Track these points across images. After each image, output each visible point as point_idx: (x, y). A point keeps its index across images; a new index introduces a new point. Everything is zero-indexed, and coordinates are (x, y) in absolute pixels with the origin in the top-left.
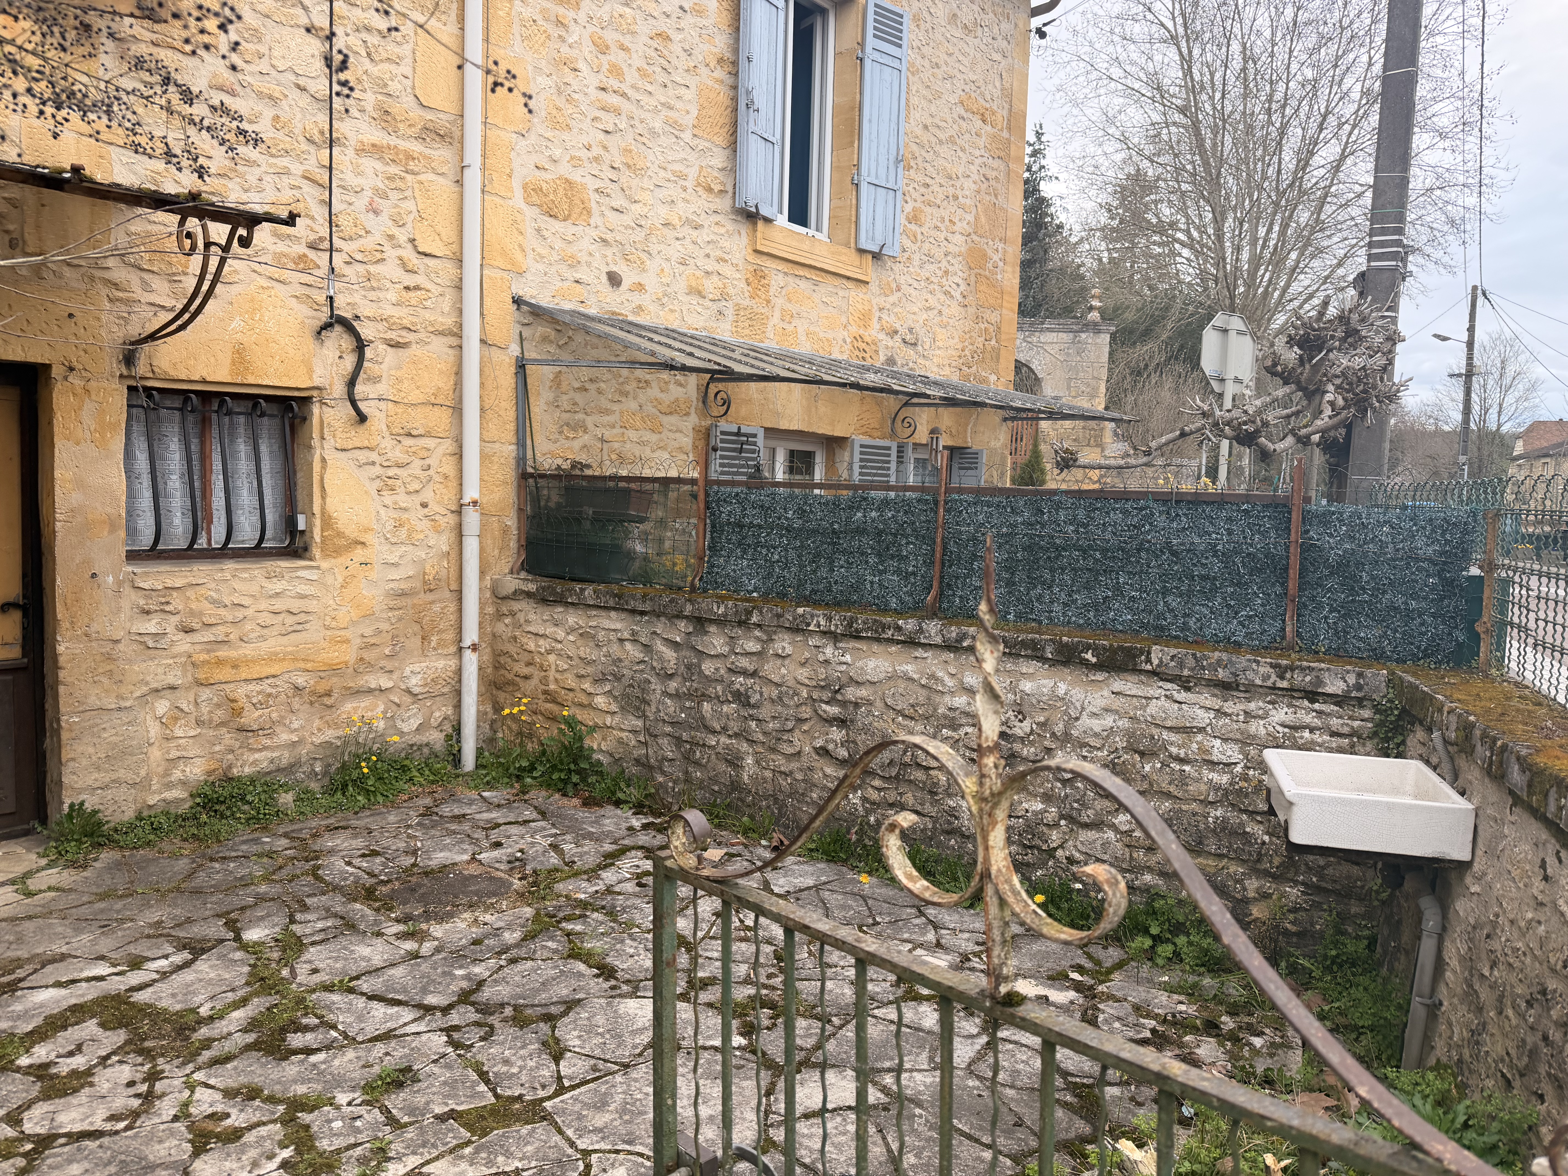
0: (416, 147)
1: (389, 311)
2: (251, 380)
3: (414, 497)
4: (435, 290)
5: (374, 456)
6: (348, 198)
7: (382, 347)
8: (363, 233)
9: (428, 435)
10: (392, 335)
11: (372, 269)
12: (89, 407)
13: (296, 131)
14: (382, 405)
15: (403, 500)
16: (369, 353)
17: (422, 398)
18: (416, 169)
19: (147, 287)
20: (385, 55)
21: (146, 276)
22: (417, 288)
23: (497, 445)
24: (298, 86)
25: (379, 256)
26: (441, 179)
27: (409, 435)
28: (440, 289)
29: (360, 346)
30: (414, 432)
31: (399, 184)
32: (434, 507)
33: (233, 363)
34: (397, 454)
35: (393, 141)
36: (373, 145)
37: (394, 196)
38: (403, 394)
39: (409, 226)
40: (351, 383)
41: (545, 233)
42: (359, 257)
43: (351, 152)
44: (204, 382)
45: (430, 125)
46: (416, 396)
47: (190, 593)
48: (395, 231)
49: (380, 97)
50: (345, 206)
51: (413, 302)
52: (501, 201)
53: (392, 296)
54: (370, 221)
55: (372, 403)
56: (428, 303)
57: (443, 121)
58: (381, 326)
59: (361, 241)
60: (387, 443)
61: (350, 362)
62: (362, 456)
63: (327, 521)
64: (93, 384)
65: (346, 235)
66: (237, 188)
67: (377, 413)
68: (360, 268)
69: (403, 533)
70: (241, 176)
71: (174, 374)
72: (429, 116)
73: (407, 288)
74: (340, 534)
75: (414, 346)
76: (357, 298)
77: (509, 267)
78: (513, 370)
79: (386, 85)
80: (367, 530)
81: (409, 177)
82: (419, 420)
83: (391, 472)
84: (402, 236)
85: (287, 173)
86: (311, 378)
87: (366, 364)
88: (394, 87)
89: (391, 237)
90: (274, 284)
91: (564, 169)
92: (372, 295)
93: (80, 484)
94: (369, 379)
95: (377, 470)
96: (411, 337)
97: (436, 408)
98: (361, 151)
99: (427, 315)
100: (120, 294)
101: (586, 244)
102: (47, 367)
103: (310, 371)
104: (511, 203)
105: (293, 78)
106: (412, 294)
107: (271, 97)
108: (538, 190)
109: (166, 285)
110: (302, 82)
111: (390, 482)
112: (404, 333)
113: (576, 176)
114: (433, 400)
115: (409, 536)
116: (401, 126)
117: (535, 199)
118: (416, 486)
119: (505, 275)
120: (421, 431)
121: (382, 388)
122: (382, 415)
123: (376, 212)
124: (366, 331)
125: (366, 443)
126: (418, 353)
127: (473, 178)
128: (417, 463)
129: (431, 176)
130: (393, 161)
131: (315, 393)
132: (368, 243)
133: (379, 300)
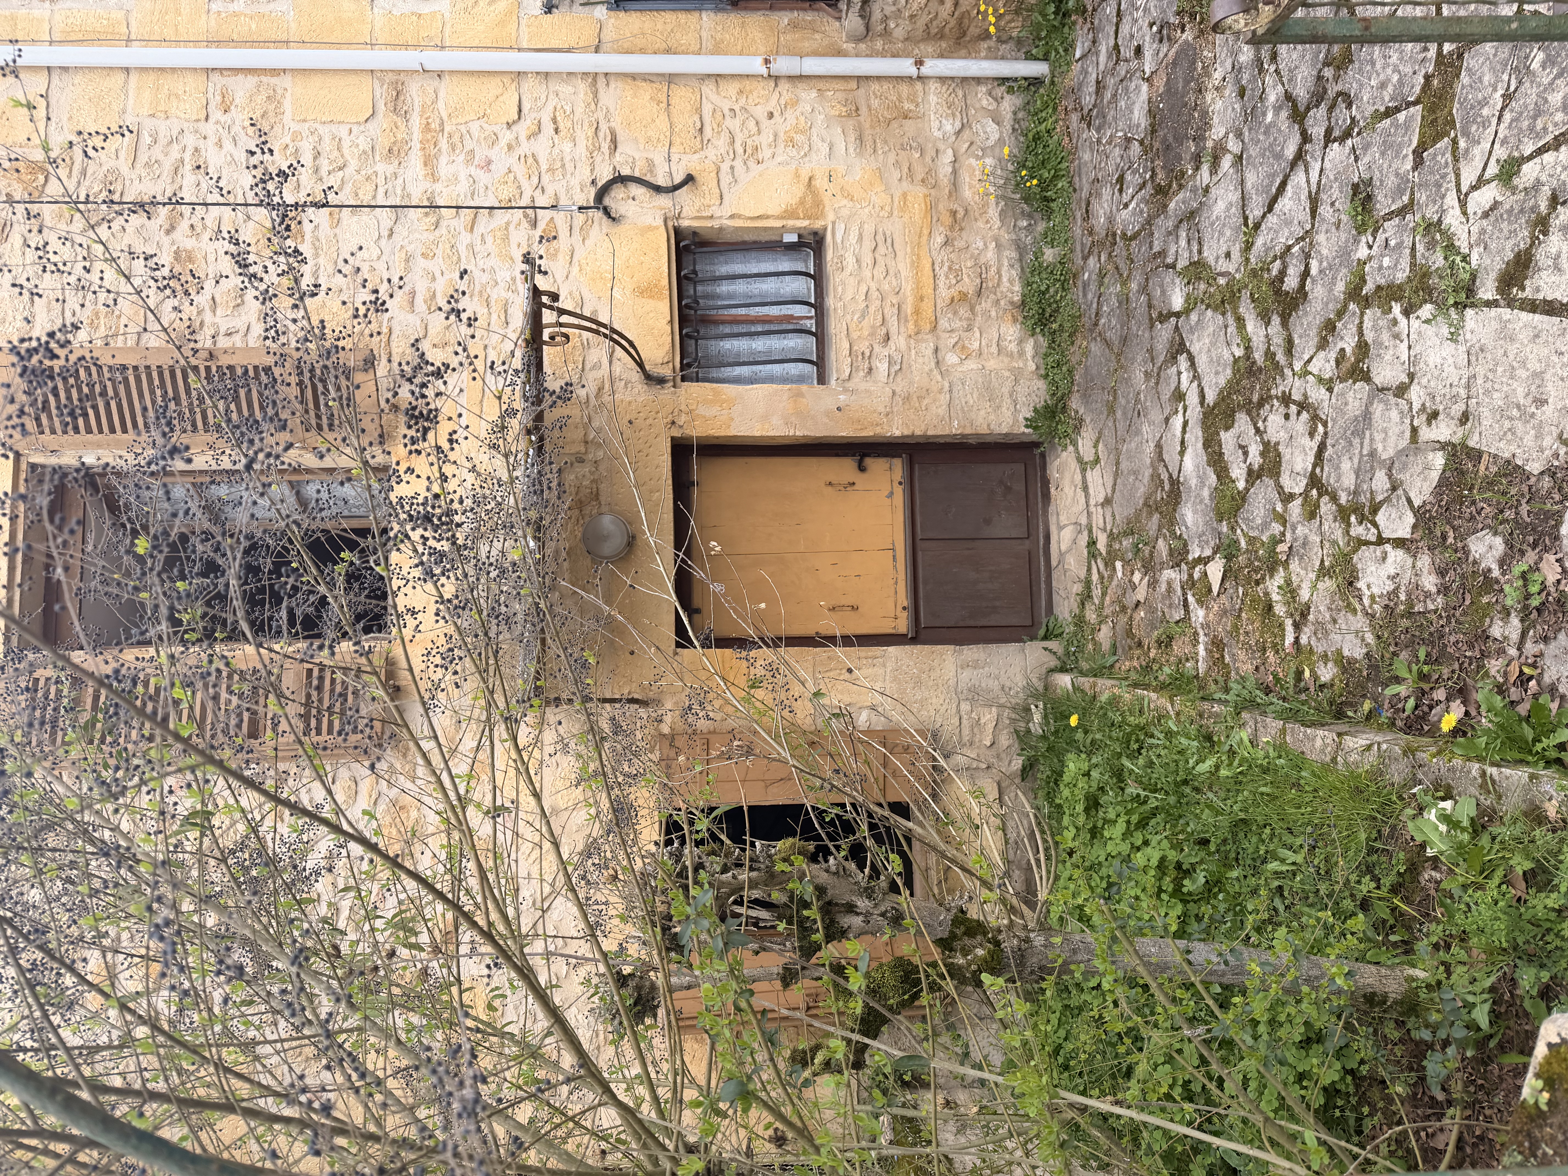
0: (416, 121)
1: (582, 150)
2: (665, 282)
3: (763, 126)
4: (553, 102)
5: (725, 167)
6: (482, 190)
7: (618, 158)
8: (511, 176)
9: (699, 110)
10: (605, 146)
11: (544, 167)
12: (702, 410)
13: (432, 238)
14: (675, 158)
15: (766, 139)
16: (626, 171)
17: (664, 117)
18: (438, 121)
19: (597, 366)
20: (336, 153)
21: (588, 367)
22: (554, 120)
23: (704, 34)
24: (390, 235)
25: (530, 160)
26: (441, 95)
27: (701, 130)
28: (551, 96)
29: (621, 179)
30: (698, 125)
31: (456, 139)
32: (772, 105)
33: (651, 297)
34: (721, 143)
35: (416, 145)
36: (426, 165)
37: (469, 145)
38: (662, 137)
39: (496, 128)
40: (658, 189)
42: (535, 180)
43: (438, 187)
44: (671, 322)
45: (391, 106)
46: (662, 123)
47: (855, 335)
48: (503, 143)
49: (378, 158)
50: (490, 193)
51: (569, 124)
52: (448, 27)
53: (567, 147)
54: (499, 168)
55: (674, 169)
56: (568, 109)
57: (382, 93)
58: (598, 159)
59: (520, 177)
60: (711, 153)
61: (636, 190)
62: (726, 179)
63: (790, 214)
64: (683, 407)
65: (517, 192)
66: (496, 290)
67: (683, 163)
68: (546, 178)
69: (799, 138)
70: (484, 287)
71: (667, 347)
72: (381, 107)
73: (557, 131)
74: (802, 202)
75: (613, 124)
76: (575, 182)
77: (515, 18)
78: (622, 14)
79: (364, 152)
80: (797, 175)
81: (447, 129)
82: (686, 121)
83: (740, 150)
84: (507, 136)
85: (471, 246)
86: (656, 228)
87: (637, 174)
88: (363, 144)
89: (510, 147)
90: (575, 260)
92: (569, 167)
93: (765, 418)
94: (651, 171)
95: (738, 163)
96: (604, 128)
97: (672, 102)
98: (434, 177)
99: (580, 110)
100: (607, 386)
102: (673, 438)
103: (650, 228)
104: (447, 15)
105: (383, 242)
106: (561, 126)
107: (407, 261)
109: (592, 350)
110: (386, 233)
111: (749, 151)
112: (601, 135)
114: (664, 105)
115: (802, 132)
116: (399, 137)
118: (752, 124)
119: (523, 22)
120: (696, 118)
121: (659, 159)
122: (685, 158)
123: (489, 162)
124: (605, 176)
125: (713, 175)
126: (618, 120)
127: (434, 59)
128: (729, 122)
129: (441, 105)
130: (435, 145)
131: (670, 224)
132: (520, 170)
133: (573, 160)
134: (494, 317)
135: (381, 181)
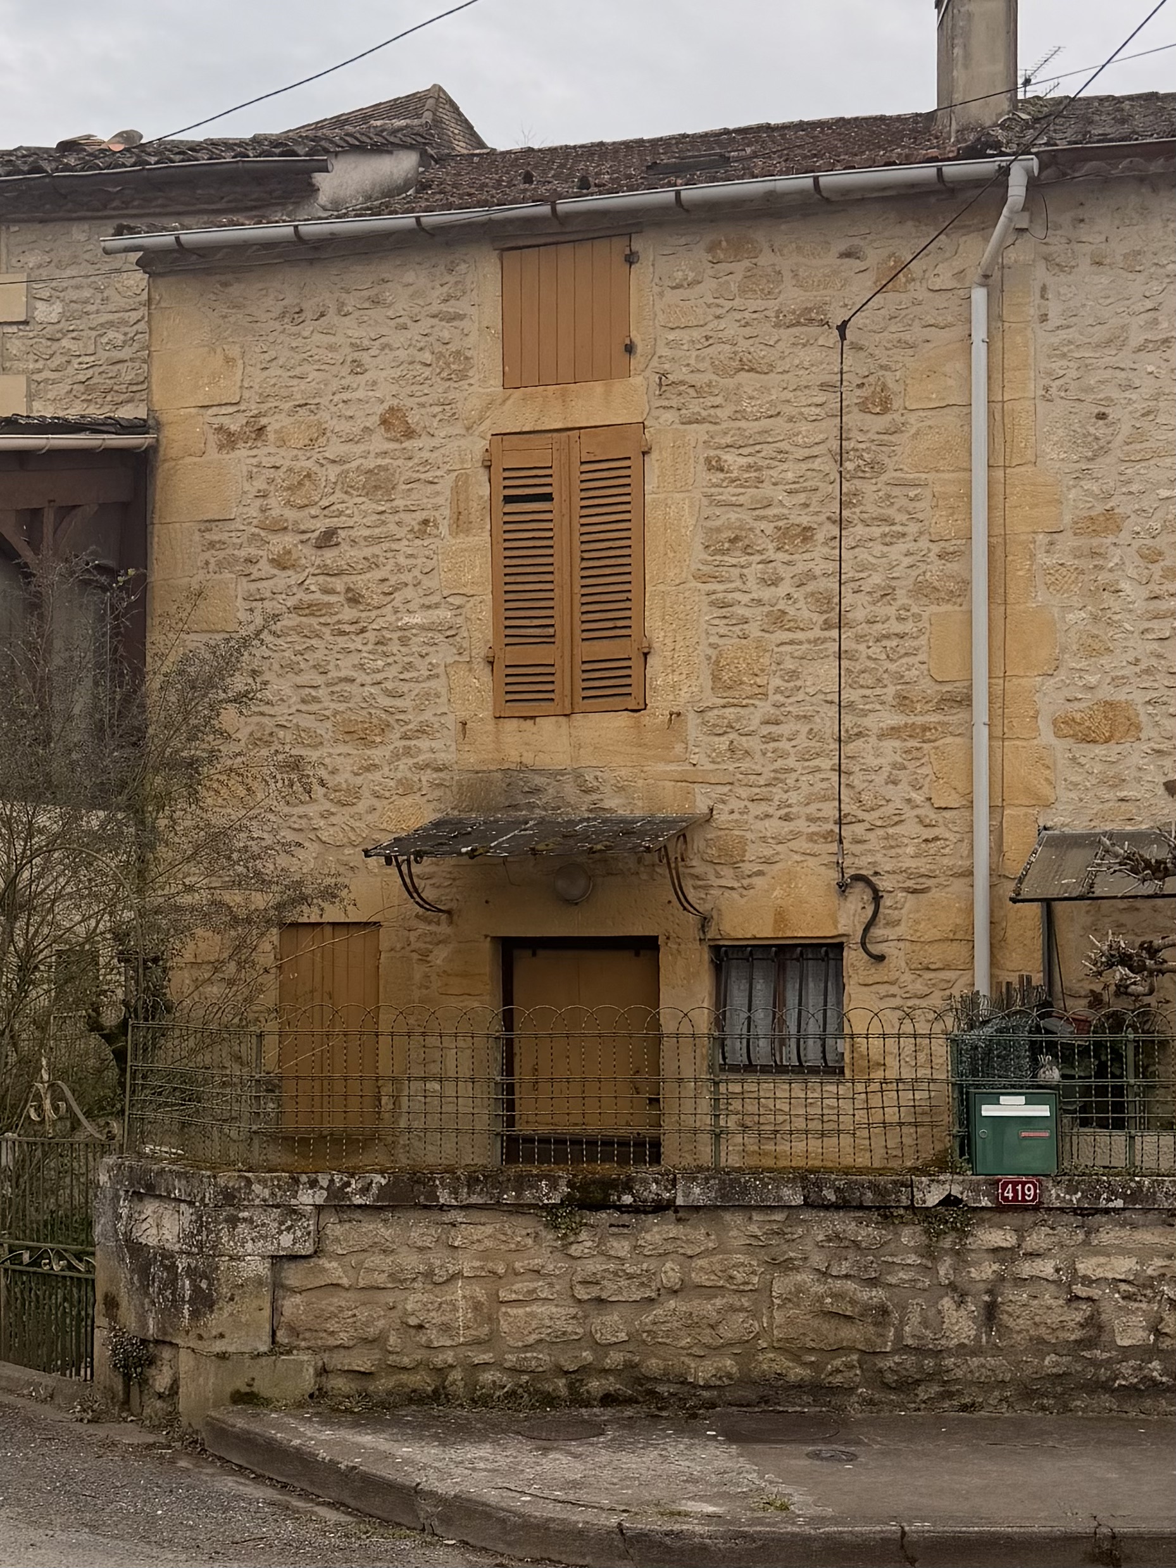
0: (934, 718)
1: (907, 863)
2: (789, 934)
3: (934, 1025)
4: (953, 837)
5: (894, 989)
6: (869, 778)
7: (901, 895)
8: (883, 802)
9: (943, 967)
10: (910, 884)
11: (890, 831)
12: (680, 962)
13: (826, 736)
14: (901, 945)
15: (923, 1027)
16: (887, 901)
17: (938, 936)
18: (933, 738)
19: (718, 875)
20: (903, 651)
21: (718, 867)
22: (936, 839)
23: (1022, 974)
24: (827, 702)
25: (896, 819)
26: (958, 740)
27: (928, 969)
28: (958, 836)
29: (877, 898)
30: (932, 966)
31: (915, 754)
33: (776, 921)
34: (919, 987)
35: (910, 719)
36: (893, 728)
37: (911, 765)
38: (919, 934)
39: (925, 789)
40: (866, 930)
41: (1082, 760)
42: (879, 823)
43: (873, 740)
44: (755, 938)
45: (946, 696)
46: (933, 934)
48: (914, 795)
49: (899, 687)
50: (866, 784)
51: (931, 852)
52: (1024, 743)
53: (910, 850)
54: (890, 791)
55: (888, 944)
56: (947, 851)
57: (954, 689)
58: (900, 878)
59: (883, 809)
60: (907, 977)
61: (867, 911)
62: (883, 989)
63: (854, 1046)
64: (683, 946)
65: (868, 807)
66: (780, 791)
67: (896, 952)
68: (881, 832)
69: (922, 1057)
71: (734, 934)
72: (944, 688)
73: (926, 841)
75: (934, 890)
76: (879, 857)
77: (1033, 802)
79: (902, 676)
81: (925, 745)
82: (935, 955)
83: (910, 1003)
84: (919, 798)
85: (819, 770)
86: (836, 927)
87: (881, 910)
88: (911, 675)
89: (909, 801)
90: (808, 857)
91: (1106, 692)
92: (893, 852)
94: (887, 924)
95: (897, 1002)
96: (930, 882)
97: (955, 944)
99: (945, 861)
100: (700, 883)
101: (1136, 759)
102: (657, 937)
103: (835, 923)
104: (1035, 742)
105: (822, 697)
106: (930, 845)
107: (805, 717)
108: (1069, 721)
109: (732, 870)
110: (829, 698)
111: (910, 1011)
112: (923, 880)
113: (1121, 696)
114: (951, 936)
115: (928, 1060)
116: (919, 706)
117: (1066, 730)
119: (1030, 810)
120: (939, 965)
121: (901, 930)
122: (902, 953)
123: (895, 783)
124: (883, 884)
125: (886, 979)
126: (937, 896)
127: (979, 733)
128: (938, 994)
129: (949, 740)
130: (910, 736)
131: (844, 939)
132: (889, 810)
133: (898, 856)
134: (757, 790)
135: (878, 691)
